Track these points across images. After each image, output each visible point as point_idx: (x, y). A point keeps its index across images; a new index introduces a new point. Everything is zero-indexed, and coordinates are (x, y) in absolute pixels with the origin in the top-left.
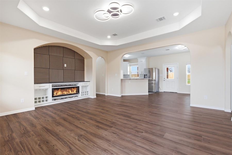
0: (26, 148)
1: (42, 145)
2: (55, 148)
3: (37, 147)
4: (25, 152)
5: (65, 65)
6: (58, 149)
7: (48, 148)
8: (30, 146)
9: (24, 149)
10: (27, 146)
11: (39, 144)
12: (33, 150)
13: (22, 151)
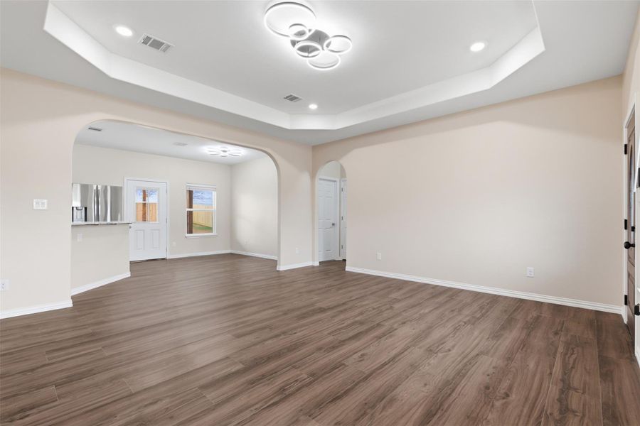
0: (535, 414)
1: (502, 391)
2: (491, 371)
3: (513, 397)
4: (544, 406)
6: (492, 367)
7: (501, 380)
8: (522, 411)
9: (540, 416)
10: (529, 417)
11: (504, 398)
12: (527, 399)
13: (548, 413)
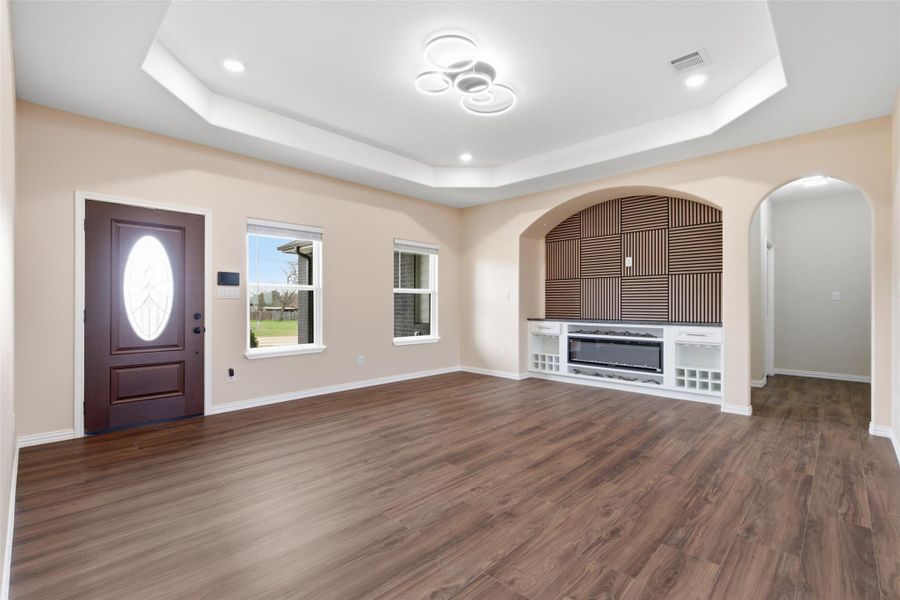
5: (629, 262)
